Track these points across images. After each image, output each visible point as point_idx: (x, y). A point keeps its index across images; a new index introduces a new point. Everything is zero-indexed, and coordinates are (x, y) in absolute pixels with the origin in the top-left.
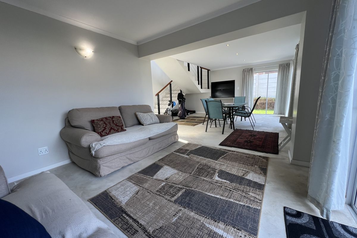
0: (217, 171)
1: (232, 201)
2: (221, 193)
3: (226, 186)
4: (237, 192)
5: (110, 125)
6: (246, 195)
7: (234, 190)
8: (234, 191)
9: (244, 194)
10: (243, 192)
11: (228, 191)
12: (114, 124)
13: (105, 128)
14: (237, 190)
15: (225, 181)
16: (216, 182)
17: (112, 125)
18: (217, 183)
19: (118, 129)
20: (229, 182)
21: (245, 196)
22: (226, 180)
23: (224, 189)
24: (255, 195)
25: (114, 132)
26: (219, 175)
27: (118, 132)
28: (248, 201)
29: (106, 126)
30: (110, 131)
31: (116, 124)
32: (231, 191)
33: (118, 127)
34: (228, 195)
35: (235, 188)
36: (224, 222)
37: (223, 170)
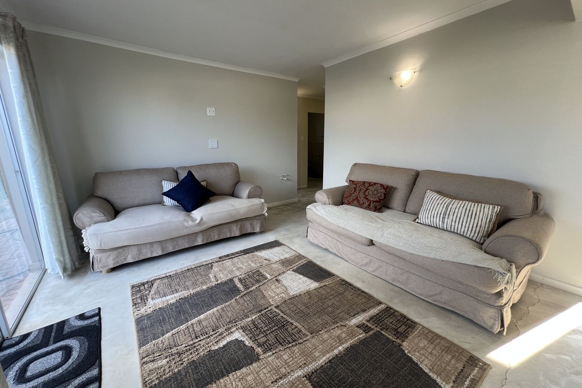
0: (259, 350)
1: (181, 327)
2: (203, 323)
3: (209, 337)
4: (187, 345)
5: (359, 193)
6: (170, 351)
7: (194, 343)
8: (192, 343)
9: (174, 350)
10: (178, 353)
11: (200, 333)
12: (364, 194)
13: (351, 194)
14: (188, 347)
15: (221, 345)
16: (229, 329)
17: (362, 194)
18: (226, 330)
19: (363, 204)
20: (213, 348)
21: (171, 348)
22: (222, 348)
23: (207, 330)
24: (156, 366)
25: (357, 205)
26: (245, 345)
27: (362, 208)
28: (161, 346)
29: (353, 193)
30: (352, 201)
31: (366, 196)
32: (196, 338)
33: (365, 200)
34: (193, 328)
35: (195, 347)
36: (173, 304)
37: (254, 364)
